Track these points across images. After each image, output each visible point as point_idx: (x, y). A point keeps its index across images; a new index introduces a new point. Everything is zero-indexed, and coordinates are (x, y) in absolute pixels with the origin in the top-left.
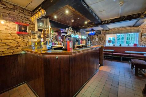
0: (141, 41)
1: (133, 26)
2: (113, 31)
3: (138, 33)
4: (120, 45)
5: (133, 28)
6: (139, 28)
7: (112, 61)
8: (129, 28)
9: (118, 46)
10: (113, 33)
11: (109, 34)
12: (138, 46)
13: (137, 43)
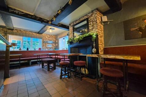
0: (43, 46)
1: (38, 33)
2: (19, 32)
3: (41, 39)
4: (28, 49)
5: (38, 34)
6: (41, 35)
7: (20, 68)
8: (35, 34)
9: (26, 50)
10: (20, 35)
11: (13, 34)
12: (41, 50)
13: (41, 47)
